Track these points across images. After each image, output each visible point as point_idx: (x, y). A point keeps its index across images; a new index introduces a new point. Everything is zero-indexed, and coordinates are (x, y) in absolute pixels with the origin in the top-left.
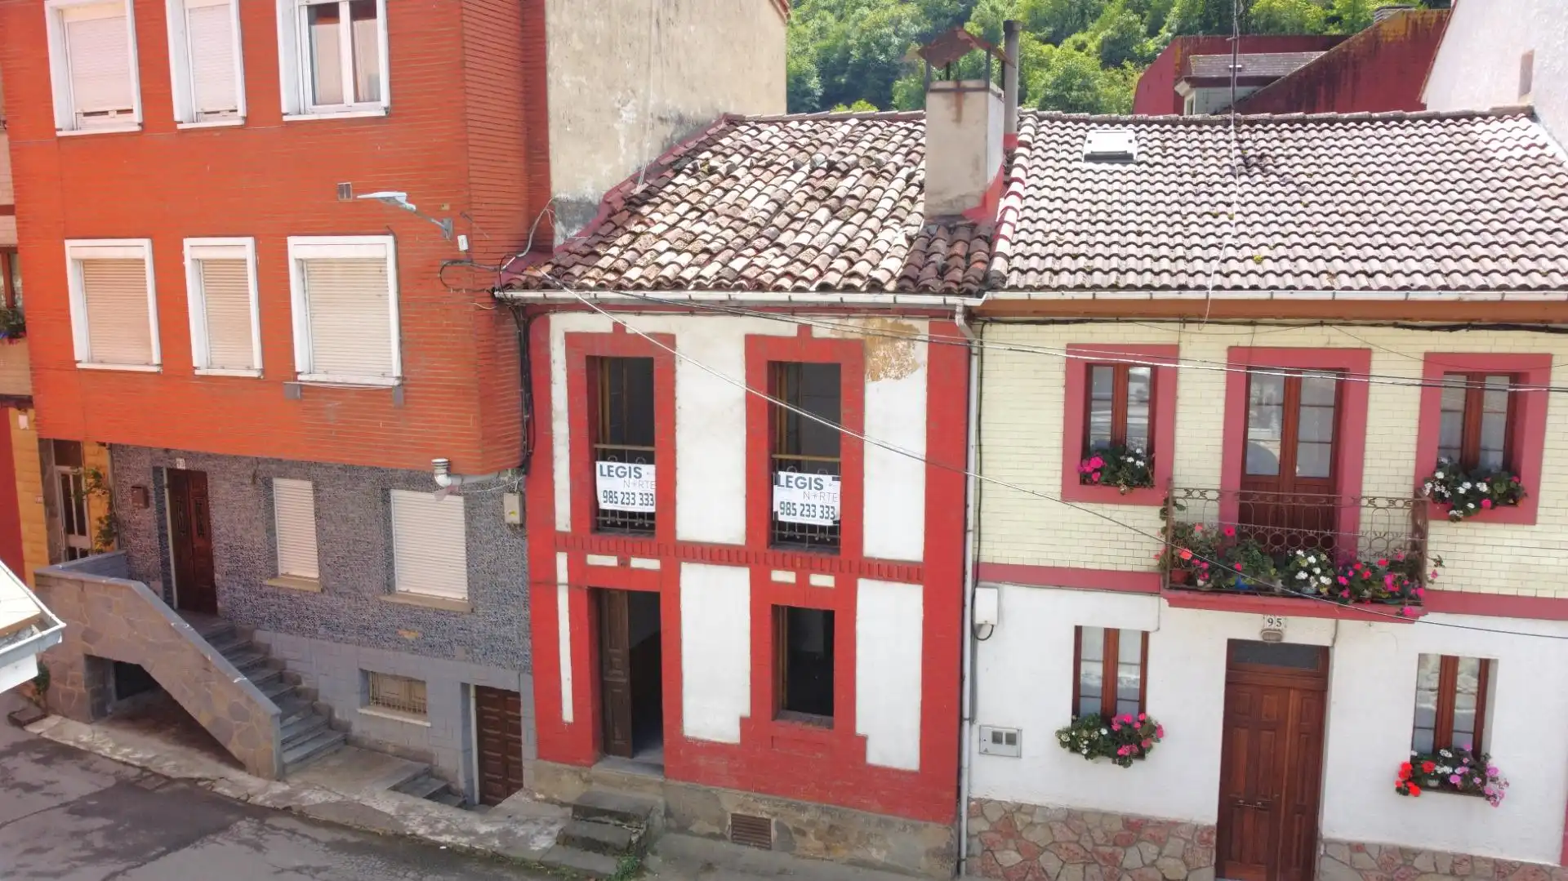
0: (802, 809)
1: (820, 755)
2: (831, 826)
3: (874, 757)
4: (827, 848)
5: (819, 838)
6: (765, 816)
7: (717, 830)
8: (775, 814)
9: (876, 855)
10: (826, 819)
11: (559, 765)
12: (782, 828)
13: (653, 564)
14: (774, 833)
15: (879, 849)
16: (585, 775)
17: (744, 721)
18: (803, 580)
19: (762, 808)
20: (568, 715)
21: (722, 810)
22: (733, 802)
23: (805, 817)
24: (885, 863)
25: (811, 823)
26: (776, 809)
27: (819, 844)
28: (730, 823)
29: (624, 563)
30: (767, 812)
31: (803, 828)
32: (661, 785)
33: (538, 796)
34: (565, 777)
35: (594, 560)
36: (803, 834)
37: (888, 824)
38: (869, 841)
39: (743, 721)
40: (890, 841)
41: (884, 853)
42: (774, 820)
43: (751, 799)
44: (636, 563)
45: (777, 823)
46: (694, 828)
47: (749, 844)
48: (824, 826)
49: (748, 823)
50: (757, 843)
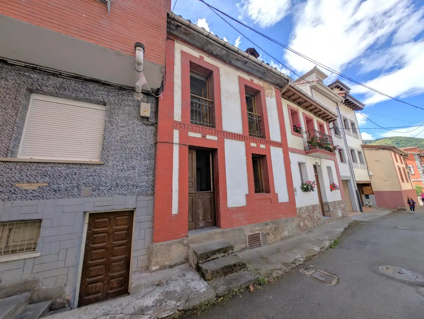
0: (268, 224)
1: (268, 203)
2: (276, 228)
4: (275, 237)
5: (273, 234)
6: (258, 232)
7: (244, 246)
8: (261, 230)
9: (286, 233)
10: (274, 226)
11: (169, 242)
12: (263, 235)
13: (215, 138)
14: (261, 238)
16: (185, 242)
18: (258, 146)
19: (257, 229)
20: (175, 210)
21: (245, 235)
22: (248, 230)
23: (268, 227)
25: (271, 229)
26: (261, 228)
27: (273, 237)
28: (248, 240)
29: (204, 137)
30: (258, 230)
31: (268, 232)
32: (222, 233)
33: (154, 268)
34: (174, 247)
35: (191, 134)
36: (269, 234)
37: (287, 221)
38: (284, 229)
39: (246, 195)
40: (289, 227)
41: (287, 232)
42: (260, 233)
43: (254, 226)
44: (208, 137)
45: (262, 233)
47: (255, 247)
48: (273, 229)
49: (253, 238)
50: (256, 246)
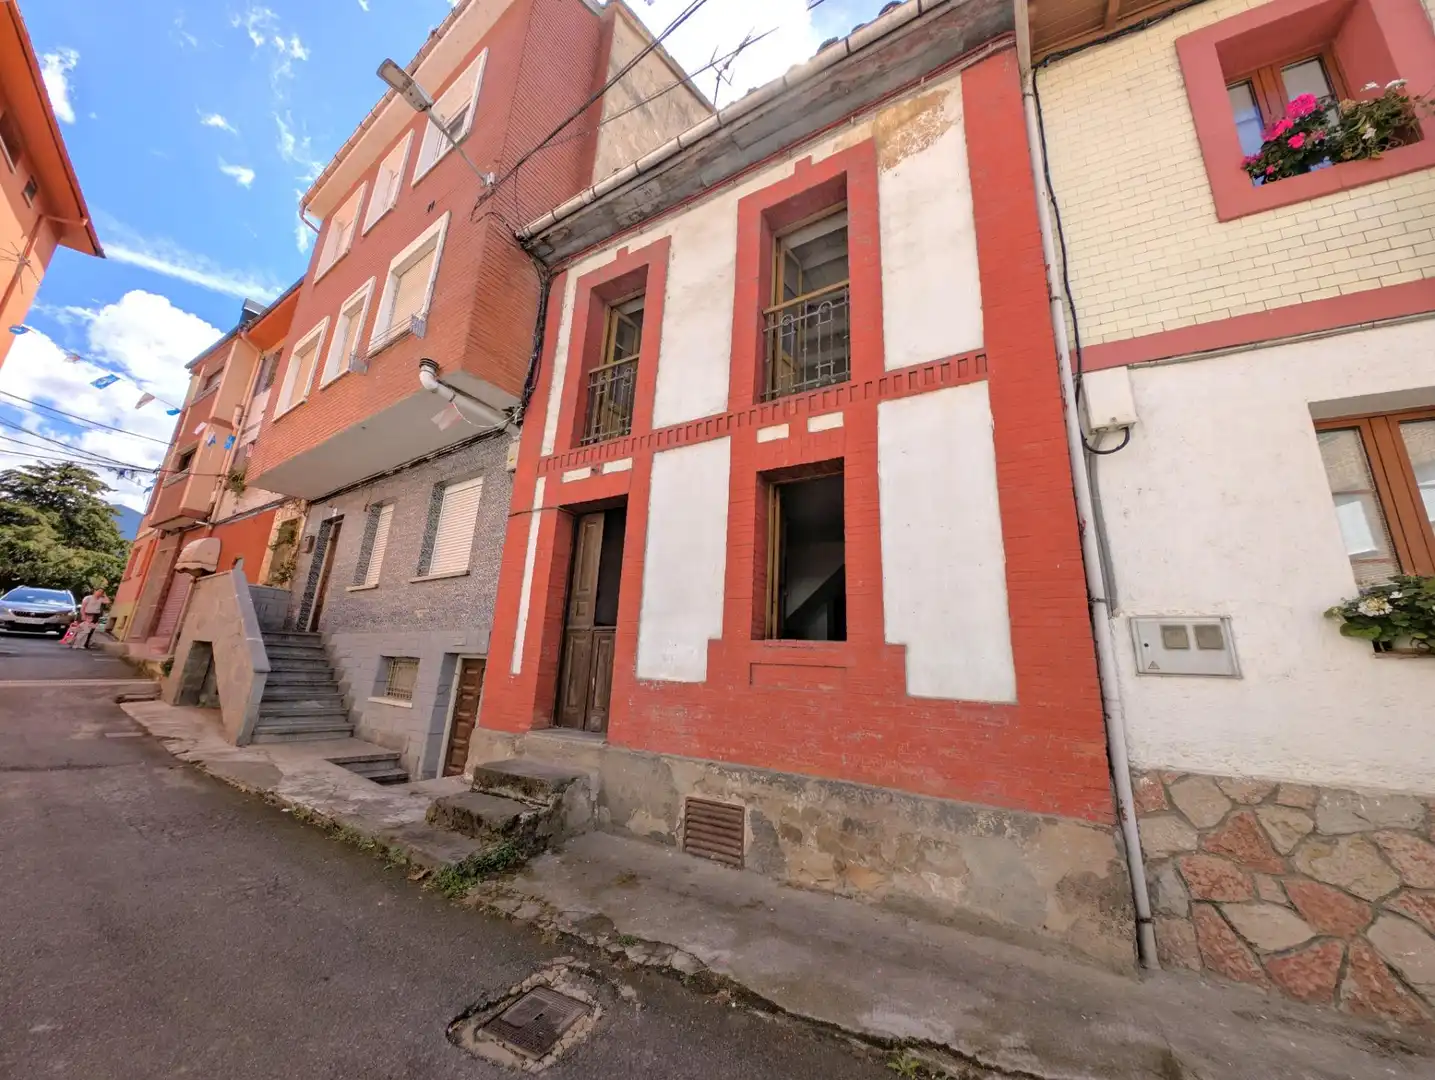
0: (795, 786)
1: (825, 688)
2: (848, 824)
3: (921, 683)
4: (841, 869)
5: (825, 847)
6: (735, 801)
7: (664, 828)
8: (751, 799)
9: (941, 891)
10: (837, 805)
11: (495, 733)
12: (763, 828)
14: (749, 835)
15: (943, 873)
16: (520, 744)
17: (713, 645)
19: (732, 789)
20: (516, 668)
21: (674, 792)
22: (690, 779)
23: (799, 803)
24: (960, 911)
25: (812, 815)
26: (755, 788)
27: (826, 860)
28: (682, 815)
29: (596, 472)
30: (739, 795)
31: (796, 825)
32: (598, 751)
35: (570, 477)
36: (797, 836)
38: (922, 857)
39: (712, 643)
40: (968, 856)
41: (957, 885)
42: (748, 810)
43: (715, 770)
44: (609, 468)
45: (753, 812)
46: (632, 824)
47: (709, 858)
48: (834, 823)
49: (709, 817)
50: (721, 856)
